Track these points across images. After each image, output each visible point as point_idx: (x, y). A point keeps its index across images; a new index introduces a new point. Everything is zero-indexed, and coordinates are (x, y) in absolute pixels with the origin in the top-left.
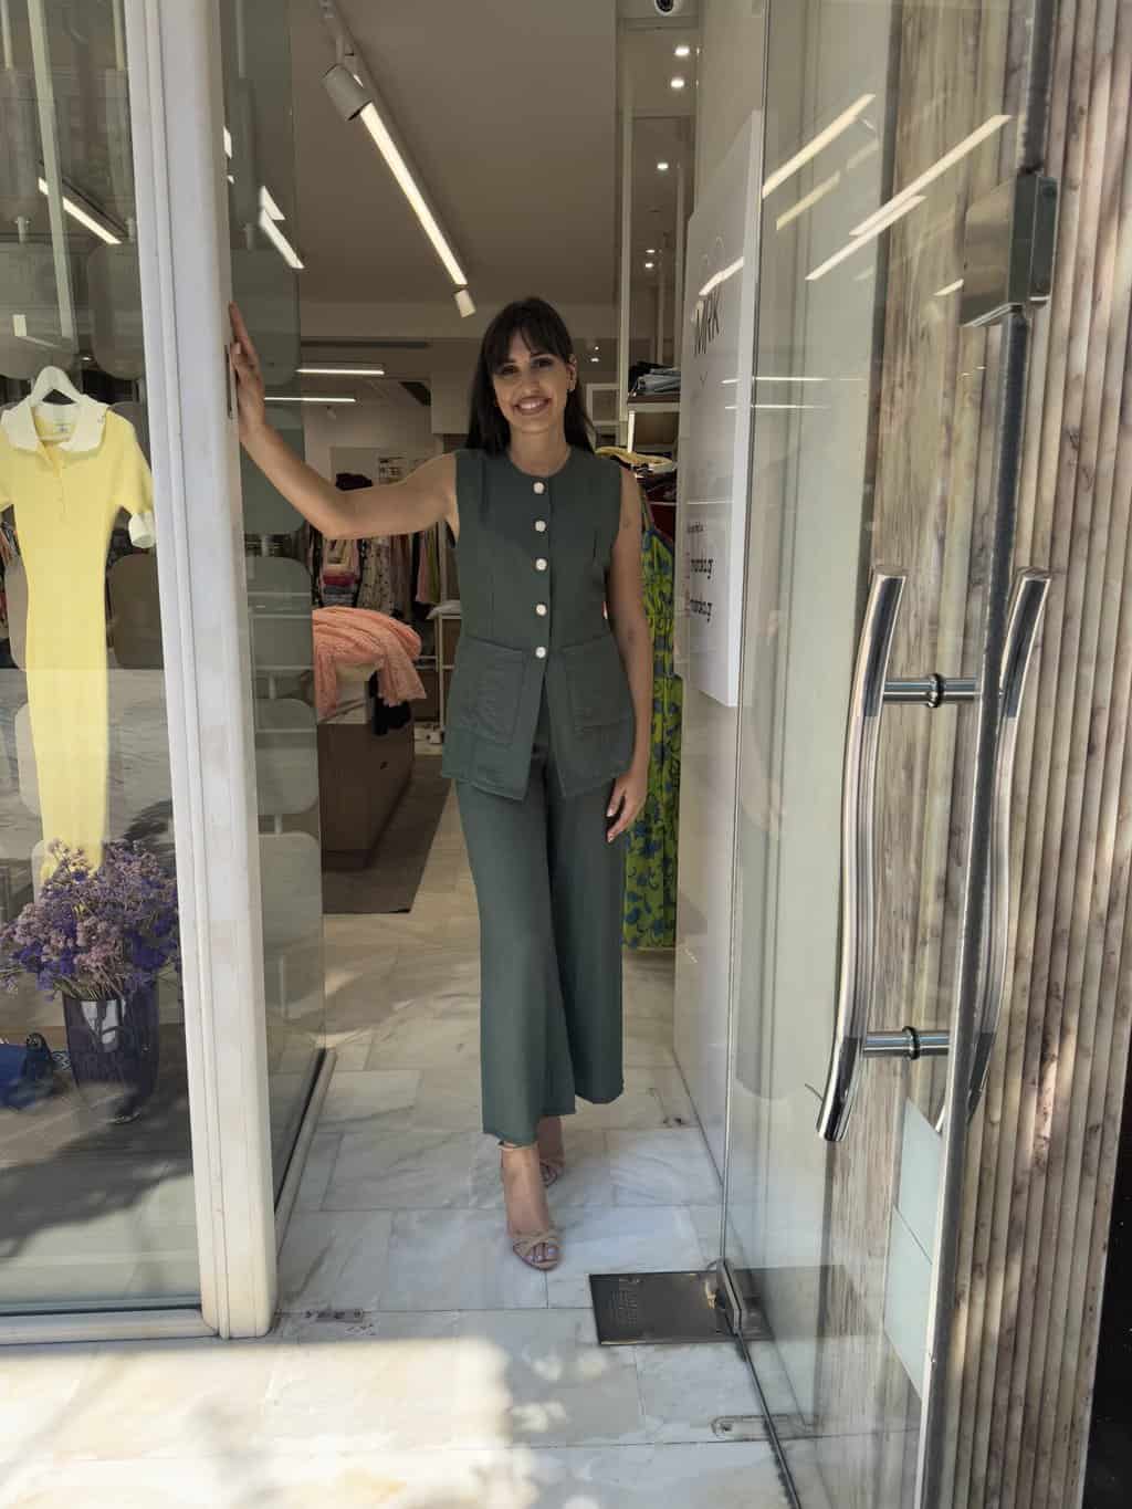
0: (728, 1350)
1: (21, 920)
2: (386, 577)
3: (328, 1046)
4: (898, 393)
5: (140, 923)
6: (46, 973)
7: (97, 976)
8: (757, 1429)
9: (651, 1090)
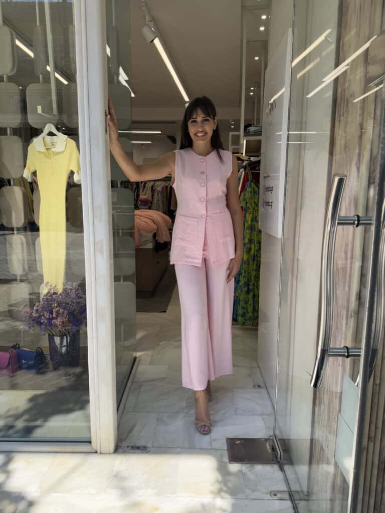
0: (276, 467)
1: (35, 308)
2: (161, 201)
3: (137, 356)
4: (342, 118)
5: (74, 310)
6: (43, 326)
7: (59, 328)
8: (286, 496)
9: (249, 375)
